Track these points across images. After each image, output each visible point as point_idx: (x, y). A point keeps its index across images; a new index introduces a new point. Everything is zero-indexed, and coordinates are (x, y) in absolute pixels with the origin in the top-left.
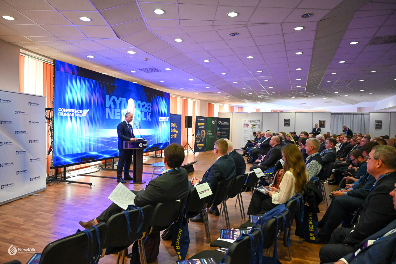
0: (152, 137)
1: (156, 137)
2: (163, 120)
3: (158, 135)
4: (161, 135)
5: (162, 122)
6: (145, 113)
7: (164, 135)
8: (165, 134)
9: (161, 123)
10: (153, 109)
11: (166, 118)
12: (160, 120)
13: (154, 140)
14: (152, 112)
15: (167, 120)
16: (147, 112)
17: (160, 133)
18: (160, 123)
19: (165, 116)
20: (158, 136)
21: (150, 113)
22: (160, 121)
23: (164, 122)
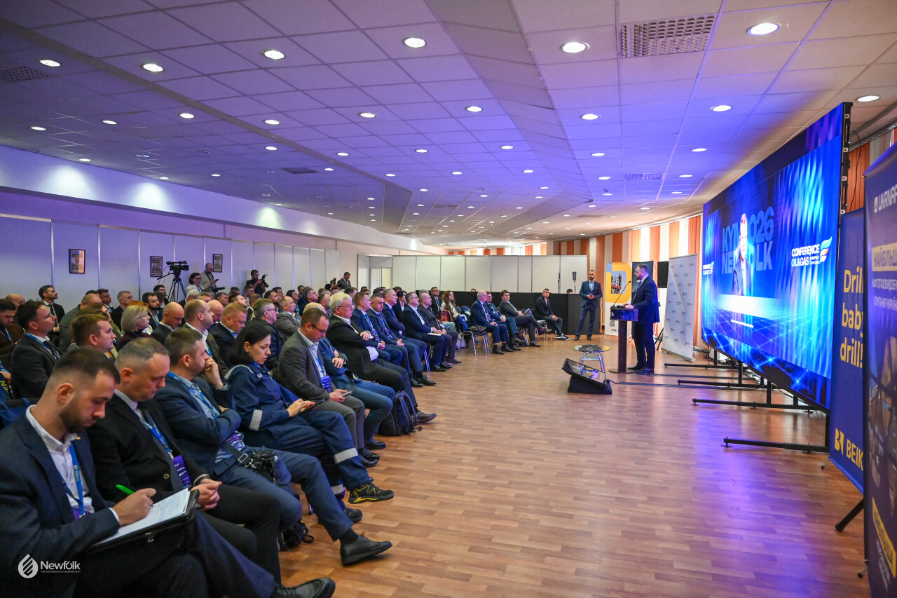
0: (773, 328)
1: (782, 331)
2: (805, 262)
3: (788, 328)
4: (798, 332)
5: (802, 267)
6: (762, 244)
7: (809, 334)
8: (810, 328)
9: (798, 272)
10: (778, 226)
11: (817, 246)
12: (795, 263)
13: (778, 341)
14: (774, 239)
15: (823, 259)
16: (765, 241)
17: (795, 319)
18: (796, 275)
19: (813, 243)
20: (790, 331)
21: (771, 243)
22: (795, 267)
23: (808, 267)
